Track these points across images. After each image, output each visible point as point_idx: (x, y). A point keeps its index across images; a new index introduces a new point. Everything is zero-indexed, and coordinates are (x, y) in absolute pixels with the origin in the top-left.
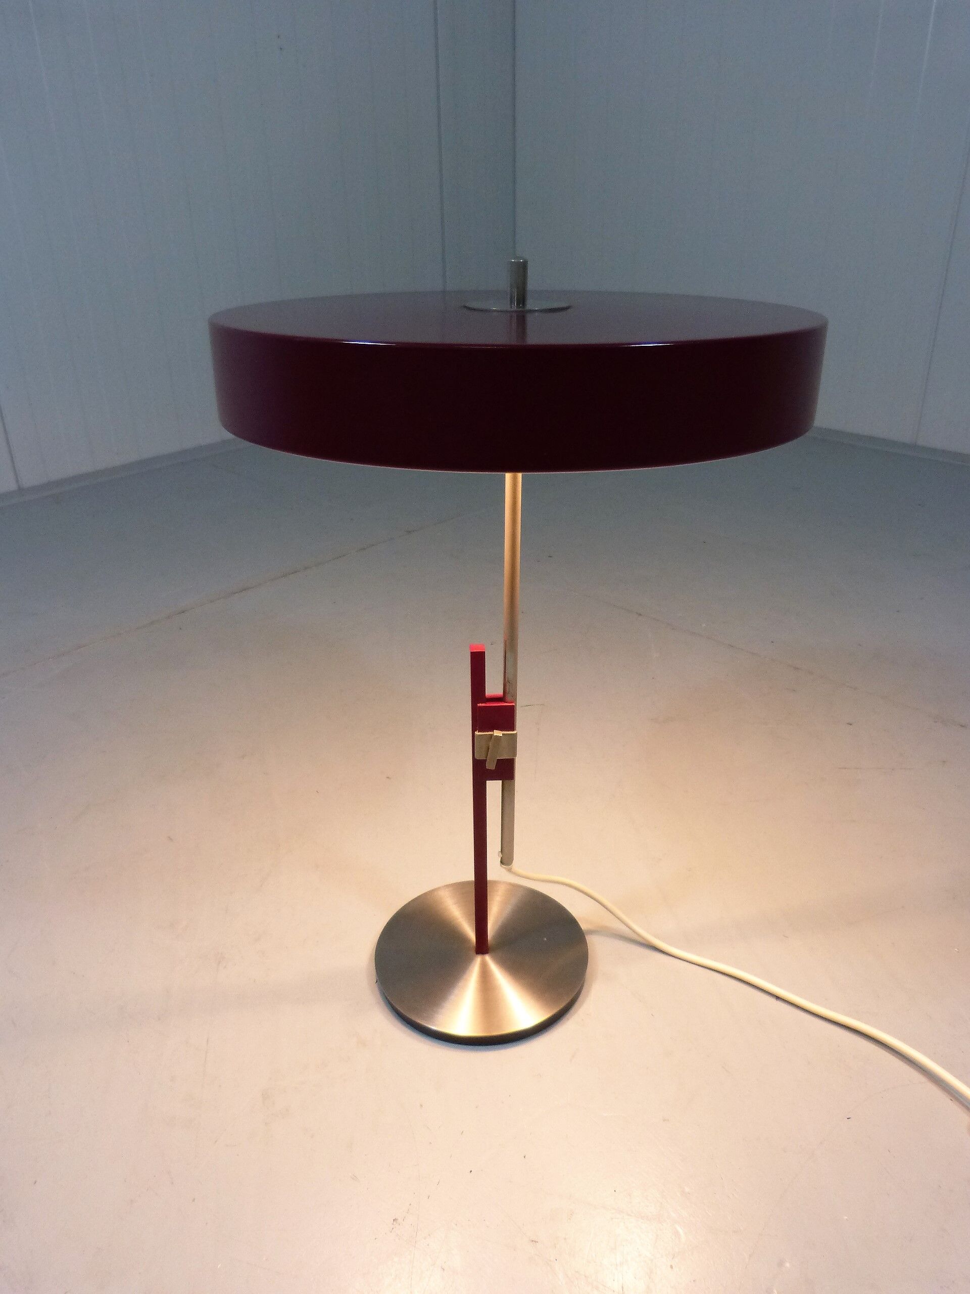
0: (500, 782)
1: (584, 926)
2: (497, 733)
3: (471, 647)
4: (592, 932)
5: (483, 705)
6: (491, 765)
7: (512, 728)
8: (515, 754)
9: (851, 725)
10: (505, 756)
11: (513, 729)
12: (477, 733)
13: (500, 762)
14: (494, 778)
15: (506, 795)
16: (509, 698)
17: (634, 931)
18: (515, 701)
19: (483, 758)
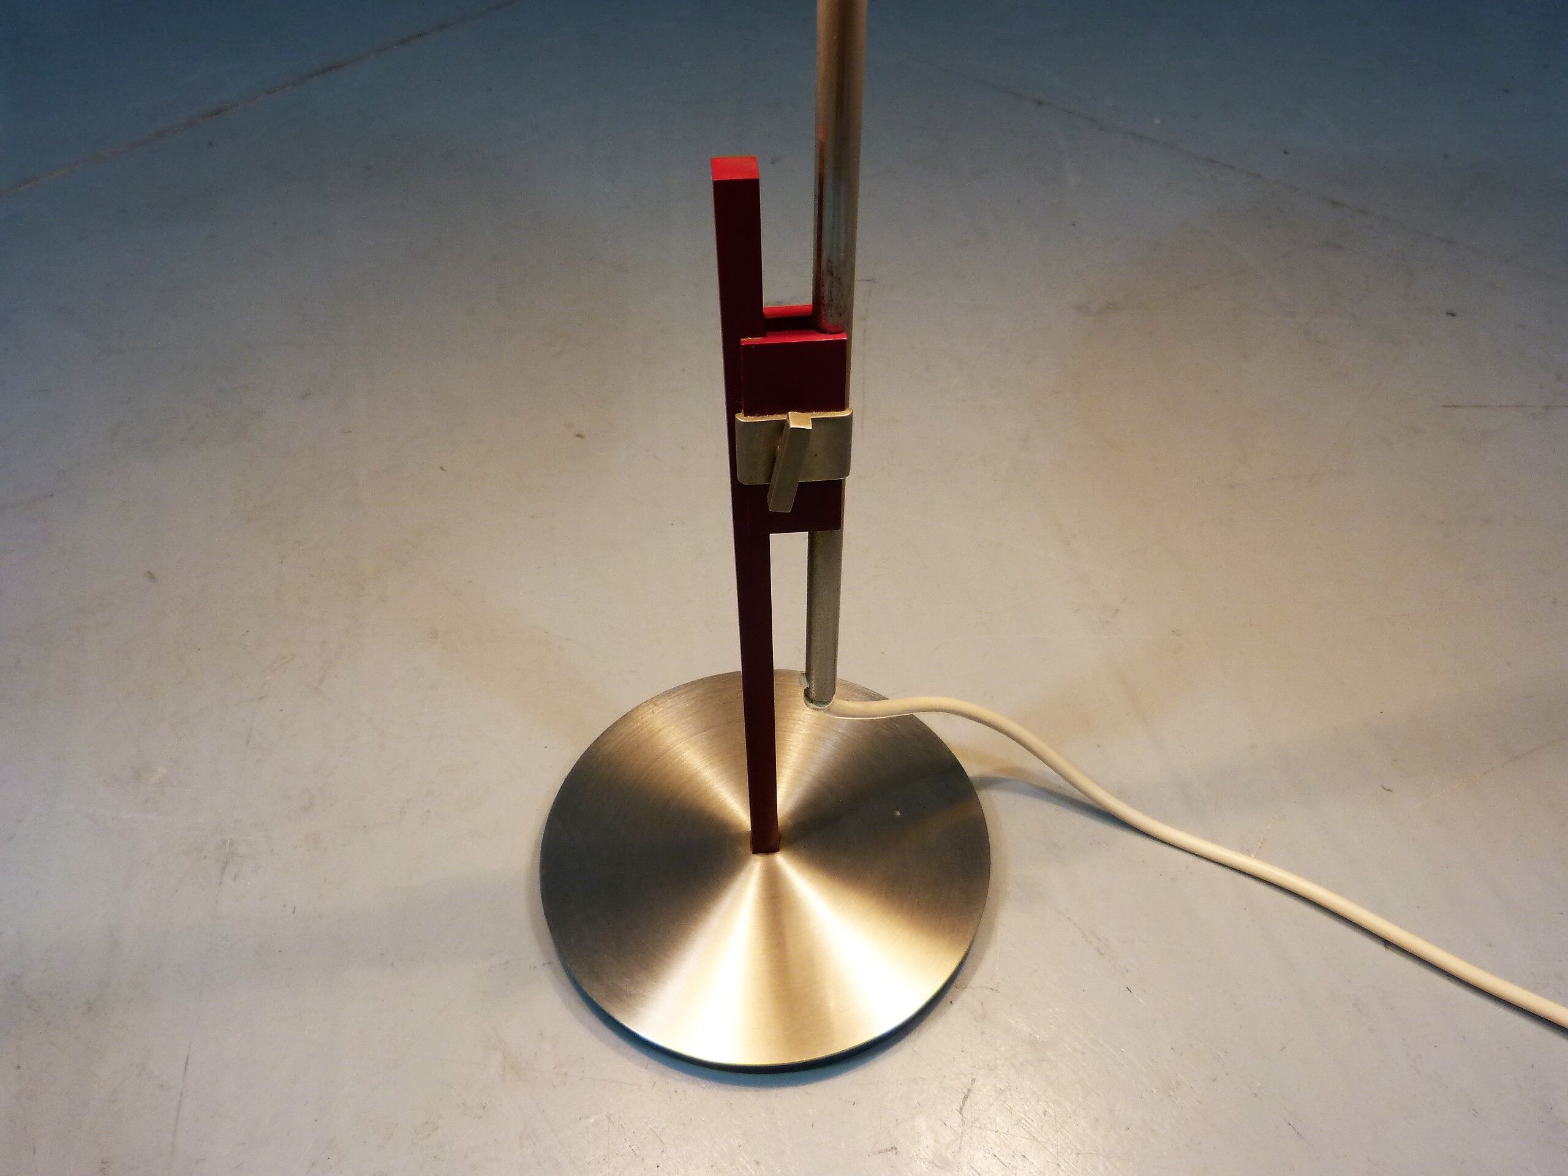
0: (805, 535)
1: (972, 769)
2: (798, 421)
3: (715, 163)
4: (990, 782)
5: (757, 340)
6: (781, 503)
7: (840, 403)
8: (845, 469)
9: (1453, 315)
10: (819, 475)
11: (842, 406)
12: (741, 418)
13: (807, 491)
14: (788, 525)
15: (819, 560)
16: (830, 318)
17: (1074, 785)
18: (846, 327)
19: (760, 481)
